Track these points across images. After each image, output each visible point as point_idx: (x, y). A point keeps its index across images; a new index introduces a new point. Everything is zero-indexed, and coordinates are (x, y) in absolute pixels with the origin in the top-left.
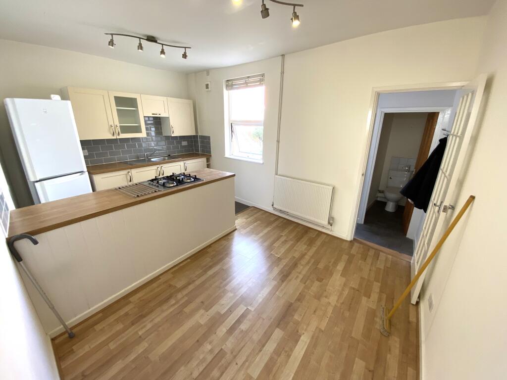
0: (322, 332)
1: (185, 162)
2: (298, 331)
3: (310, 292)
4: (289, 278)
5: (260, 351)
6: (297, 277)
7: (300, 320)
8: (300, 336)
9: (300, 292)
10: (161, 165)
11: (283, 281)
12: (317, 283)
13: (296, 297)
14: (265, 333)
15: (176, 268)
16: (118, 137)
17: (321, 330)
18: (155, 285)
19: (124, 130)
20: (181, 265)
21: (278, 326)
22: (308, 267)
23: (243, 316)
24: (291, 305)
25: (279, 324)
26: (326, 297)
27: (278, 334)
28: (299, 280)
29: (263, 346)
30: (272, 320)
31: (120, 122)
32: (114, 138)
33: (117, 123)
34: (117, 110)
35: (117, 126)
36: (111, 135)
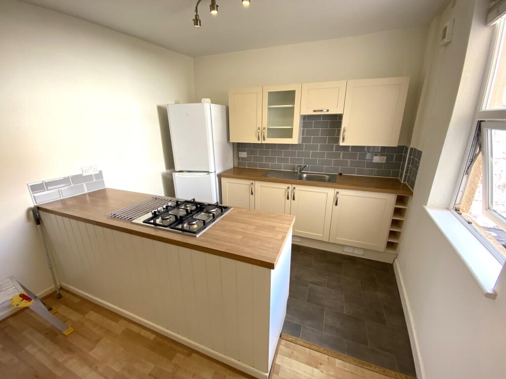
1: (337, 190)
10: (294, 186)
16: (263, 142)
19: (273, 133)
20: (143, 333)
31: (269, 124)
32: (260, 142)
33: (265, 125)
34: (269, 109)
35: (264, 129)
36: (257, 139)
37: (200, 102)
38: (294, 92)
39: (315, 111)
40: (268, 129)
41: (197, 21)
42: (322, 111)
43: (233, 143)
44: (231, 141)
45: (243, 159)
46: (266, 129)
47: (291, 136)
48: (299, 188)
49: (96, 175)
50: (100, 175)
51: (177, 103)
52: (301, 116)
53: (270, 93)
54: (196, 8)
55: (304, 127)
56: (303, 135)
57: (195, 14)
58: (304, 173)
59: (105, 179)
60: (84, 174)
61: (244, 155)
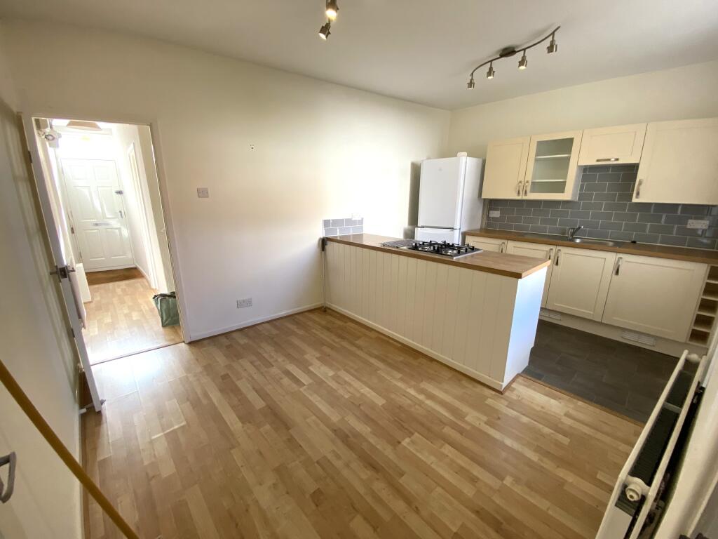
0: (230, 449)
2: (250, 422)
3: (297, 462)
4: (339, 442)
5: (254, 388)
6: (338, 457)
7: (261, 429)
8: (243, 423)
9: (304, 447)
11: (334, 431)
12: (311, 486)
13: (296, 438)
14: (268, 394)
15: (387, 339)
17: (233, 447)
18: (363, 330)
21: (269, 407)
22: (362, 491)
23: (297, 381)
24: (288, 428)
25: (270, 408)
26: (275, 485)
27: (259, 404)
28: (330, 456)
29: (256, 391)
30: (279, 403)
31: (534, 177)
32: (519, 198)
33: (529, 178)
34: (536, 160)
35: (527, 182)
36: (516, 194)
37: (456, 156)
38: (572, 140)
39: (598, 161)
40: (533, 183)
41: (471, 84)
42: (609, 160)
43: (485, 199)
44: (484, 196)
45: (494, 219)
46: (530, 182)
47: (562, 191)
48: (564, 250)
49: (359, 221)
50: (361, 222)
51: (429, 158)
52: (579, 167)
53: (540, 143)
54: (472, 74)
55: (583, 180)
56: (581, 190)
57: (471, 78)
58: (578, 238)
59: (364, 225)
60: (353, 219)
61: (496, 214)
